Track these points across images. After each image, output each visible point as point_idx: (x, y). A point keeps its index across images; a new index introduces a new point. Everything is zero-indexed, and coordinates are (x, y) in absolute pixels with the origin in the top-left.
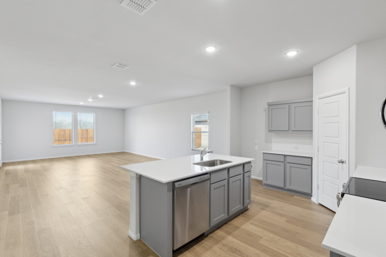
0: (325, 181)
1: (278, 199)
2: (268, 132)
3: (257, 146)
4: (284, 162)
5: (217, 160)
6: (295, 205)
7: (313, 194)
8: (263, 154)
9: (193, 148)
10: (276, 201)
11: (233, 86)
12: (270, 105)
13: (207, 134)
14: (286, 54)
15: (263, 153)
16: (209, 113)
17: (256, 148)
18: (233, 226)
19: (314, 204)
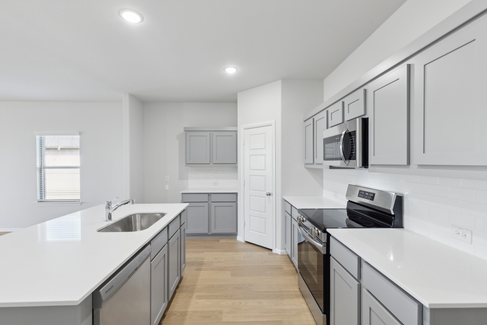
0: (252, 216)
1: (208, 250)
2: (186, 166)
3: (168, 185)
4: (209, 202)
5: (134, 215)
6: (228, 251)
7: (239, 233)
8: (182, 195)
9: (41, 198)
10: (206, 252)
11: (133, 97)
12: (187, 131)
13: (78, 170)
14: (224, 70)
15: (182, 193)
16: (80, 134)
17: (167, 187)
18: (176, 315)
19: (241, 243)
